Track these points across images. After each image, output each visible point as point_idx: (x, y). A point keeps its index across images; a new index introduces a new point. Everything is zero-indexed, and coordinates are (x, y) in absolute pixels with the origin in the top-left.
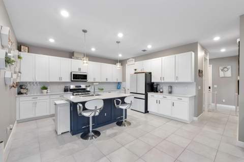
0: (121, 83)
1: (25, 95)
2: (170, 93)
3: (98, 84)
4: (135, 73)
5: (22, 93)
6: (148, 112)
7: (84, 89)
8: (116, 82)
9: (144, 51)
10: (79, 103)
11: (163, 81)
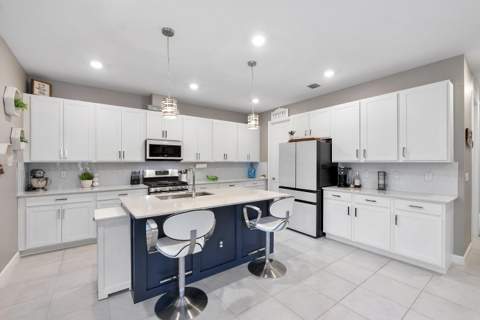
0: (257, 163)
1: (41, 192)
2: (383, 188)
3: (205, 165)
4: (291, 141)
5: (35, 189)
6: (324, 234)
7: (176, 178)
8: (247, 163)
9: (313, 86)
10: (149, 218)
11: (362, 160)
